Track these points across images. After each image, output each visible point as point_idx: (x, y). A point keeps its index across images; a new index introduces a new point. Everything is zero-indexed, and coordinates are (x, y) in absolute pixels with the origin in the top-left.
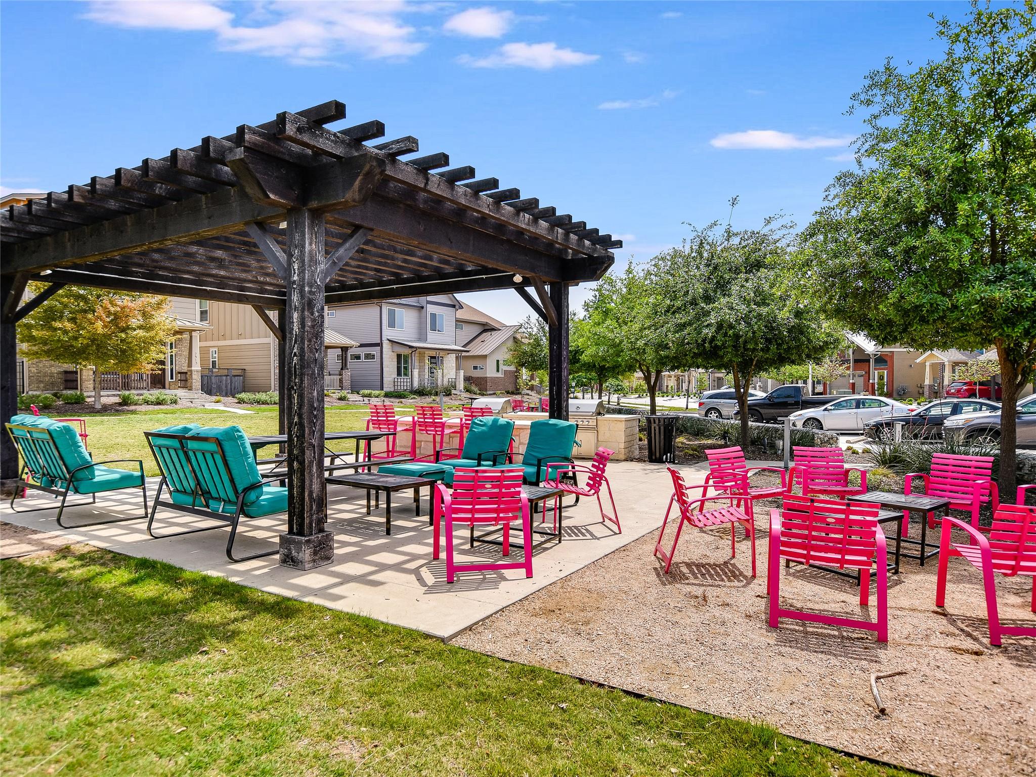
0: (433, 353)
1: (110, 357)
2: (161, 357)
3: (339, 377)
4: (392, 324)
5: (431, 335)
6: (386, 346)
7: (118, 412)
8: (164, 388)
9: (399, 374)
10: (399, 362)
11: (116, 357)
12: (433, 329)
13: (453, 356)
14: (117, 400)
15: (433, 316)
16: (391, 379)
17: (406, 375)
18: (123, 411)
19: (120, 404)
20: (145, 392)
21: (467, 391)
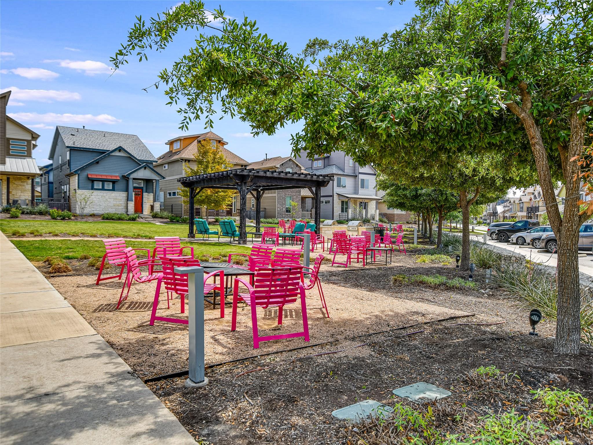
0: (361, 200)
1: (212, 203)
2: (230, 203)
3: (310, 212)
4: (339, 185)
5: (361, 191)
6: (336, 197)
7: (214, 225)
8: (231, 216)
9: (342, 211)
10: (342, 205)
11: (214, 203)
12: (363, 187)
13: (375, 202)
14: (214, 220)
15: (363, 181)
16: (338, 214)
17: (346, 212)
18: (216, 225)
19: (215, 222)
20: (224, 217)
21: (381, 221)
